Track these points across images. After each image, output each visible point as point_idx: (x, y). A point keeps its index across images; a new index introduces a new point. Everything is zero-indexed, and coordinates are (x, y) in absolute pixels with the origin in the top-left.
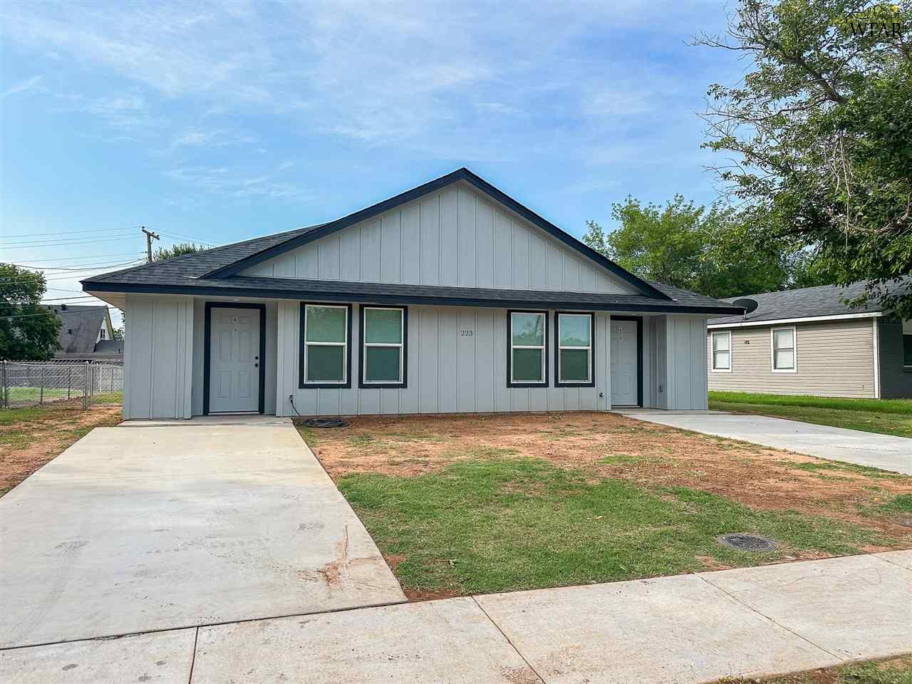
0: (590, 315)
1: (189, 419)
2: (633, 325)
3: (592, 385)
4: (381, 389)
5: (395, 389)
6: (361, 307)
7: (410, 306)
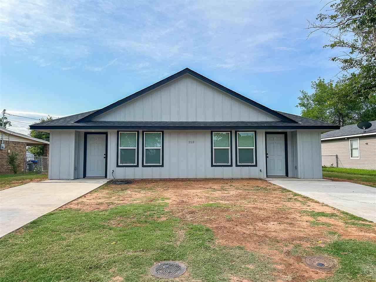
0: (254, 132)
1: (73, 180)
2: (283, 136)
3: (256, 166)
4: (152, 167)
5: (158, 167)
6: (143, 132)
7: (165, 131)
